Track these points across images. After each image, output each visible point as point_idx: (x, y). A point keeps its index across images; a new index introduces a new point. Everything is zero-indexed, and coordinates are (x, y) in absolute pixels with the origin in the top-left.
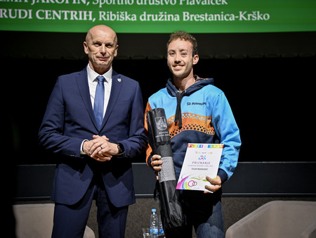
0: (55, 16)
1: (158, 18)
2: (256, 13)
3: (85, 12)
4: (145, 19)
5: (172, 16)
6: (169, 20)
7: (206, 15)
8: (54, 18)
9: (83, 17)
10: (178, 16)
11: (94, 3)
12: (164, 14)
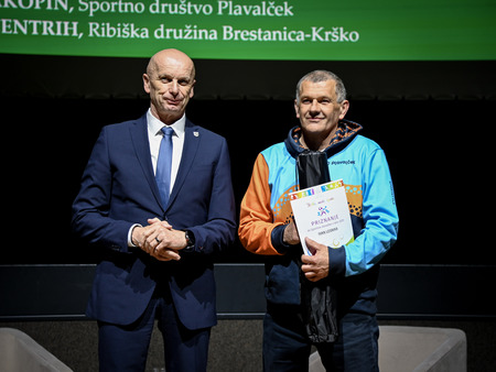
0: (18, 29)
1: (184, 34)
2: (339, 31)
3: (66, 24)
4: (162, 36)
5: (206, 31)
6: (200, 37)
7: (260, 32)
8: (15, 32)
9: (63, 31)
10: (215, 33)
11: (80, 9)
12: (192, 28)
